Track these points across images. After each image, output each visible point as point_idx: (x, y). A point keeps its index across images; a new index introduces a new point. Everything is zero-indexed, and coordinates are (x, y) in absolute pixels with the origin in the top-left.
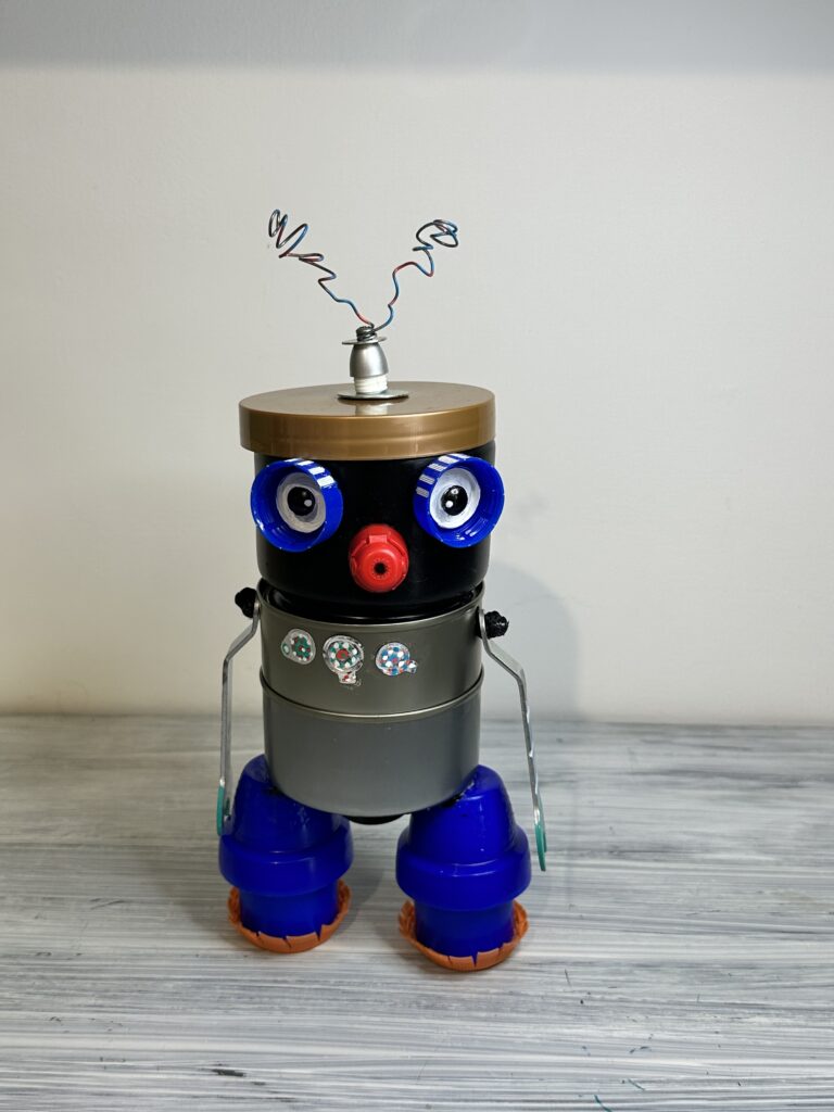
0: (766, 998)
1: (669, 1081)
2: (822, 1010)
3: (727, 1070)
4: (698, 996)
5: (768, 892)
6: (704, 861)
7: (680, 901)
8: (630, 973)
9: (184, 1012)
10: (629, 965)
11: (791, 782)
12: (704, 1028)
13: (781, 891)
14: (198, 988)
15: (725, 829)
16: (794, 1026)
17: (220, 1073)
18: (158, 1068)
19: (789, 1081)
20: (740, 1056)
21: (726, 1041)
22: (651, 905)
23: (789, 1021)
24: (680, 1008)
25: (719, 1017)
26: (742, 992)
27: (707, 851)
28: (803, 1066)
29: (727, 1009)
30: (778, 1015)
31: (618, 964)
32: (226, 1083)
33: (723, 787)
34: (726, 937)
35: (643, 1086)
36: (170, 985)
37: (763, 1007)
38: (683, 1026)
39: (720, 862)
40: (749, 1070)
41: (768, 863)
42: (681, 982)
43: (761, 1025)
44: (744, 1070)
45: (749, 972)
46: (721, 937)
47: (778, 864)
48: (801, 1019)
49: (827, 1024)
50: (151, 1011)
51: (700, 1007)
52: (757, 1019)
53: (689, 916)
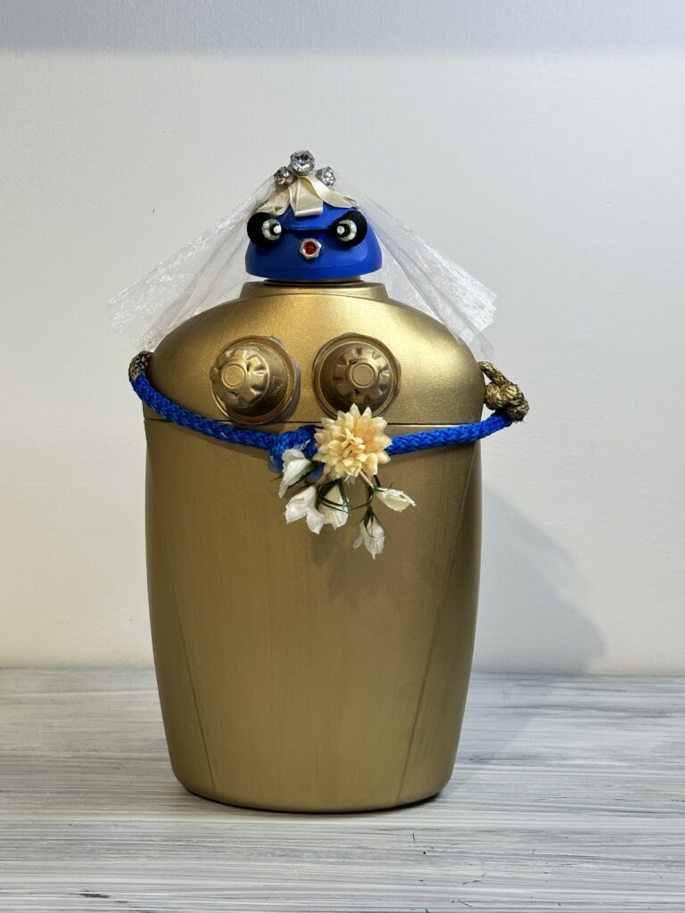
0: (597, 853)
1: (495, 902)
2: (647, 861)
3: (550, 895)
4: (534, 850)
5: (616, 786)
6: (559, 765)
7: (531, 791)
8: (474, 835)
9: (57, 859)
11: (660, 713)
12: (535, 870)
13: (629, 785)
14: (71, 844)
16: (619, 870)
17: (87, 895)
18: (31, 893)
19: (605, 904)
20: (564, 888)
23: (615, 867)
24: (515, 857)
25: (550, 863)
26: (576, 848)
27: (565, 759)
28: (622, 895)
29: (559, 859)
30: (605, 863)
31: (463, 830)
32: (92, 902)
33: (590, 717)
34: (569, 814)
35: (470, 904)
36: (45, 843)
37: (593, 858)
38: (516, 868)
39: (574, 766)
40: (571, 896)
41: (620, 767)
42: (519, 842)
43: (588, 868)
44: (565, 896)
45: (585, 836)
47: (631, 768)
48: (627, 866)
49: (651, 870)
50: (25, 859)
51: (533, 856)
52: (586, 865)
53: (536, 801)
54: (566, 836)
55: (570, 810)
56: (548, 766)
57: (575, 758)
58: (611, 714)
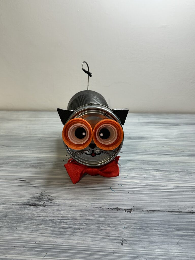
0: (159, 168)
1: (130, 185)
2: (173, 171)
3: (145, 183)
4: (142, 167)
5: (165, 146)
6: (151, 140)
7: (142, 148)
8: (126, 162)
9: (16, 168)
10: (126, 160)
11: (177, 125)
12: (142, 174)
13: (169, 146)
14: (21, 163)
15: (158, 134)
16: (165, 174)
17: (20, 180)
18: (6, 179)
19: (161, 186)
20: (149, 180)
21: (147, 177)
22: (135, 149)
23: (164, 173)
24: (137, 169)
25: (146, 172)
26: (153, 167)
27: (152, 138)
28: (165, 183)
29: (148, 170)
30: (161, 172)
31: (124, 160)
32: (21, 182)
33: (159, 126)
34: (152, 155)
35: (123, 185)
36: (15, 162)
37: (158, 170)
38: (136, 173)
39: (155, 140)
40: (151, 183)
41: (167, 141)
42: (138, 164)
43: (157, 174)
44: (150, 183)
45: (156, 163)
46: (151, 155)
47: (169, 141)
48: (167, 173)
49: (174, 174)
50: (8, 168)
51: (142, 169)
52: (156, 172)
53: (144, 151)
54: (151, 162)
55: (153, 154)
56: (148, 140)
57: (155, 138)
58: (165, 125)
